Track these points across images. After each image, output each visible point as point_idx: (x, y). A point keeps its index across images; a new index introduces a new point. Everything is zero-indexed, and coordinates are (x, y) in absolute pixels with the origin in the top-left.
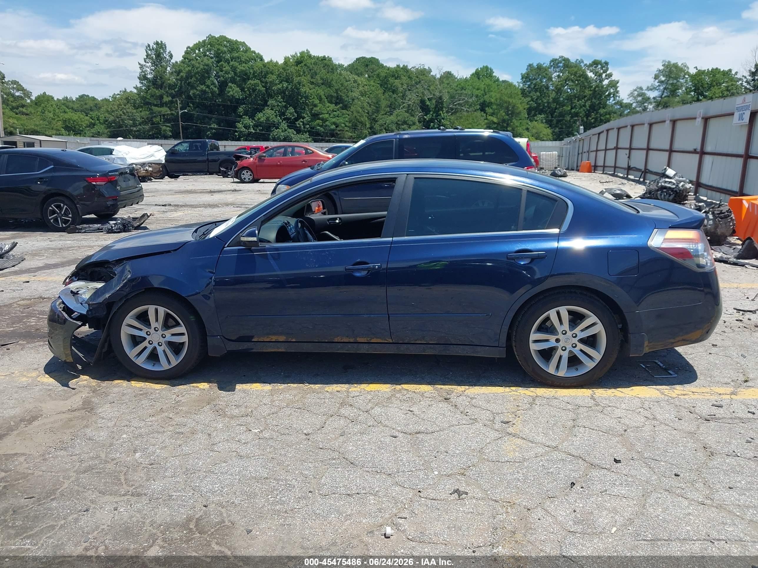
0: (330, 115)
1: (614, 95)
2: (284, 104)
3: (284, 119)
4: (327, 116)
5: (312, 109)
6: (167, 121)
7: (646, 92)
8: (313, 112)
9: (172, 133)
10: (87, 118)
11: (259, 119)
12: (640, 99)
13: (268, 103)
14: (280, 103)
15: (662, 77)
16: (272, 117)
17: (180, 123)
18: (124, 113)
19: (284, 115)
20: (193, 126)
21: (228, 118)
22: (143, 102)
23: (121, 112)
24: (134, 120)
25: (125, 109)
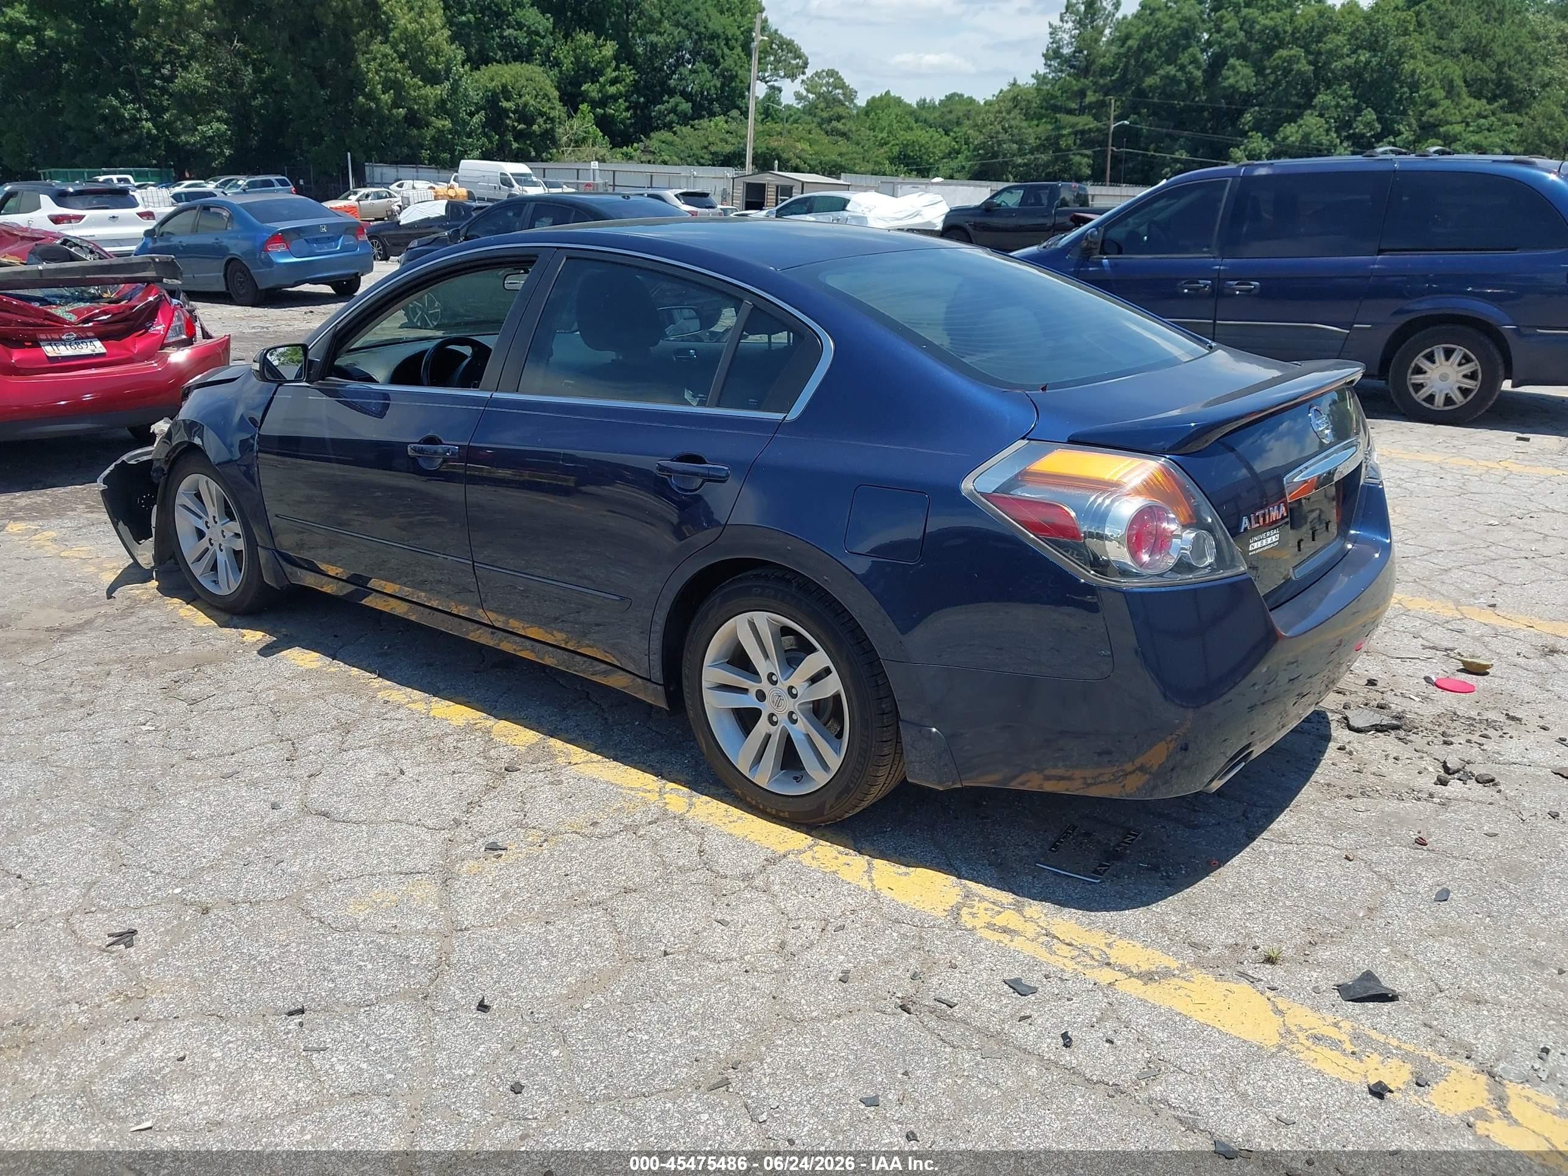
0: (1468, 124)
2: (1352, 101)
3: (1348, 138)
4: (1458, 128)
5: (1422, 114)
6: (1087, 143)
8: (1424, 119)
9: (1092, 170)
10: (946, 139)
11: (1285, 138)
13: (1315, 101)
14: (1345, 99)
16: (1316, 132)
17: (1110, 148)
18: (1003, 128)
19: (1350, 127)
20: (1137, 154)
21: (1216, 137)
22: (1044, 104)
23: (999, 128)
24: (1021, 142)
25: (1008, 120)
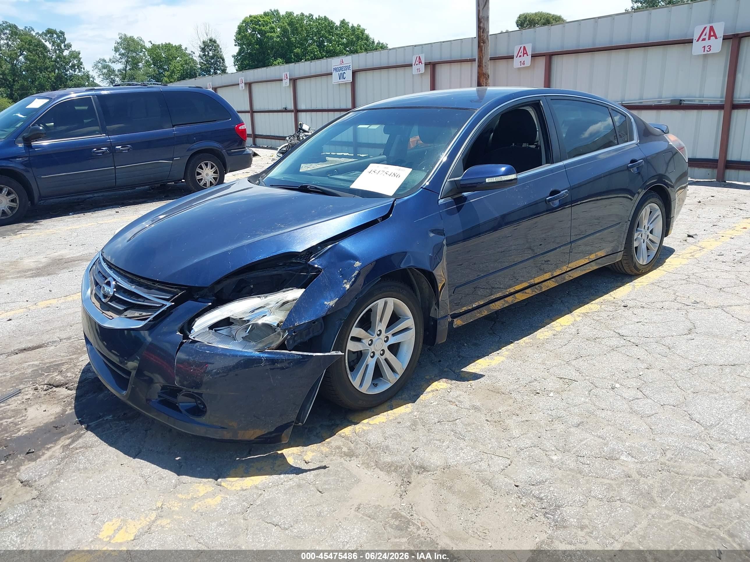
1: (78, 67)
7: (110, 64)
12: (105, 71)
15: (121, 49)
